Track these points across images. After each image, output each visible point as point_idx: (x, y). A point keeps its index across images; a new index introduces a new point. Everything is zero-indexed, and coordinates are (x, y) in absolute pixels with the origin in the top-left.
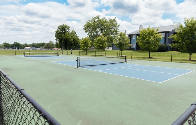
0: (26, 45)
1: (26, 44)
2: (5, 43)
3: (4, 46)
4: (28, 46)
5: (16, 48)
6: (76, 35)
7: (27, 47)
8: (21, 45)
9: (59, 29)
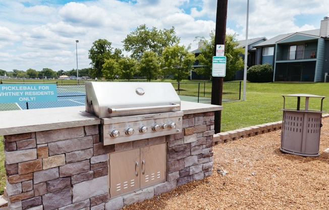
0: (61, 73)
1: (63, 71)
2: (30, 70)
3: (28, 74)
4: (64, 74)
5: (46, 77)
6: (123, 55)
7: (62, 76)
8: (54, 72)
9: (95, 47)
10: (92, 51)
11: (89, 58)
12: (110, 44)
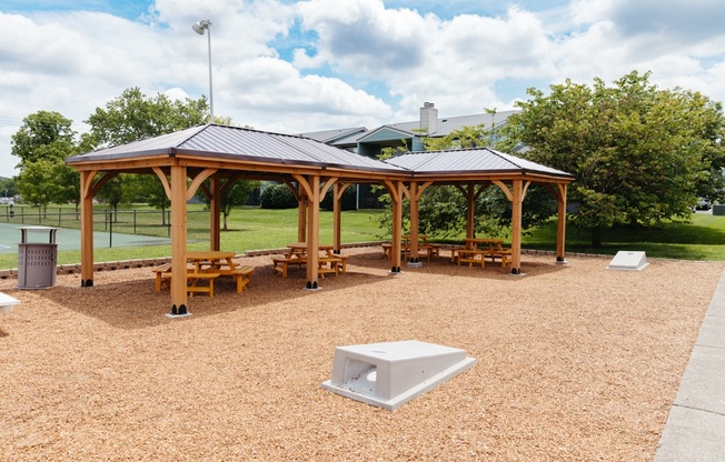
9: (29, 129)
10: (19, 139)
11: (13, 153)
12: (68, 123)
